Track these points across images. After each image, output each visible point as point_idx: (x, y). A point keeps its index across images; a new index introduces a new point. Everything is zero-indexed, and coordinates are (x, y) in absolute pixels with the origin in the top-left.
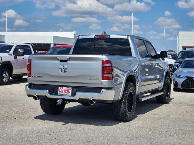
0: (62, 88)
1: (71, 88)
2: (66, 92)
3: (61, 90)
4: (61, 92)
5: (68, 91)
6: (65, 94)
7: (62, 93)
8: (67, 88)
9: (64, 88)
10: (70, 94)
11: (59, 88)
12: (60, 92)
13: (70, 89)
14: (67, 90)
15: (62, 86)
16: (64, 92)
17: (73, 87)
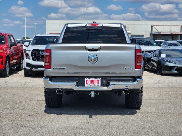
0: (88, 80)
1: (100, 79)
2: (95, 83)
3: (88, 82)
4: (88, 84)
5: (96, 82)
7: (90, 84)
8: (95, 79)
9: (91, 79)
11: (86, 80)
13: (99, 80)
14: (95, 81)
15: (89, 77)
16: (92, 84)
17: (102, 78)
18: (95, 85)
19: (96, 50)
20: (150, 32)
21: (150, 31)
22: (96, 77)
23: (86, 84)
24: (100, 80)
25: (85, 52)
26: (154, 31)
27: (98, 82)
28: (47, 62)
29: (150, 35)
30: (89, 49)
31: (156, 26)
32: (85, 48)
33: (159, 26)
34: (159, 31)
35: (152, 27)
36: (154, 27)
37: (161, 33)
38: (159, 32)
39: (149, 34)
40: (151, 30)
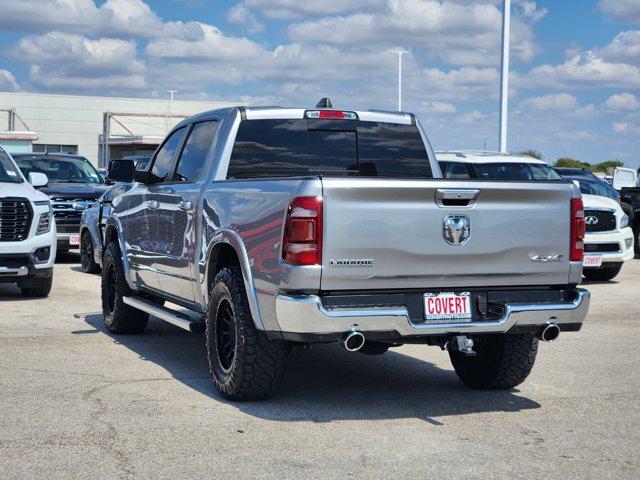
0: (434, 298)
1: (466, 295)
2: (454, 308)
3: (433, 306)
4: (435, 313)
5: (457, 305)
6: (448, 315)
7: (439, 313)
8: (452, 295)
9: (442, 296)
10: (470, 316)
11: (426, 300)
12: (432, 313)
13: (464, 299)
14: (453, 302)
15: (436, 291)
16: (445, 311)
17: (473, 290)
18: (456, 315)
19: (464, 202)
20: (100, 136)
21: (102, 132)
22: (457, 290)
23: (427, 313)
24: (468, 299)
25: (432, 206)
26: (117, 132)
27: (462, 304)
28: (308, 242)
29: (100, 146)
30: (445, 197)
31: (122, 115)
32: (433, 195)
33: (130, 115)
34: (135, 133)
35: (106, 117)
36: (117, 117)
37: (144, 142)
38: (137, 138)
39: (97, 143)
40: (105, 130)
